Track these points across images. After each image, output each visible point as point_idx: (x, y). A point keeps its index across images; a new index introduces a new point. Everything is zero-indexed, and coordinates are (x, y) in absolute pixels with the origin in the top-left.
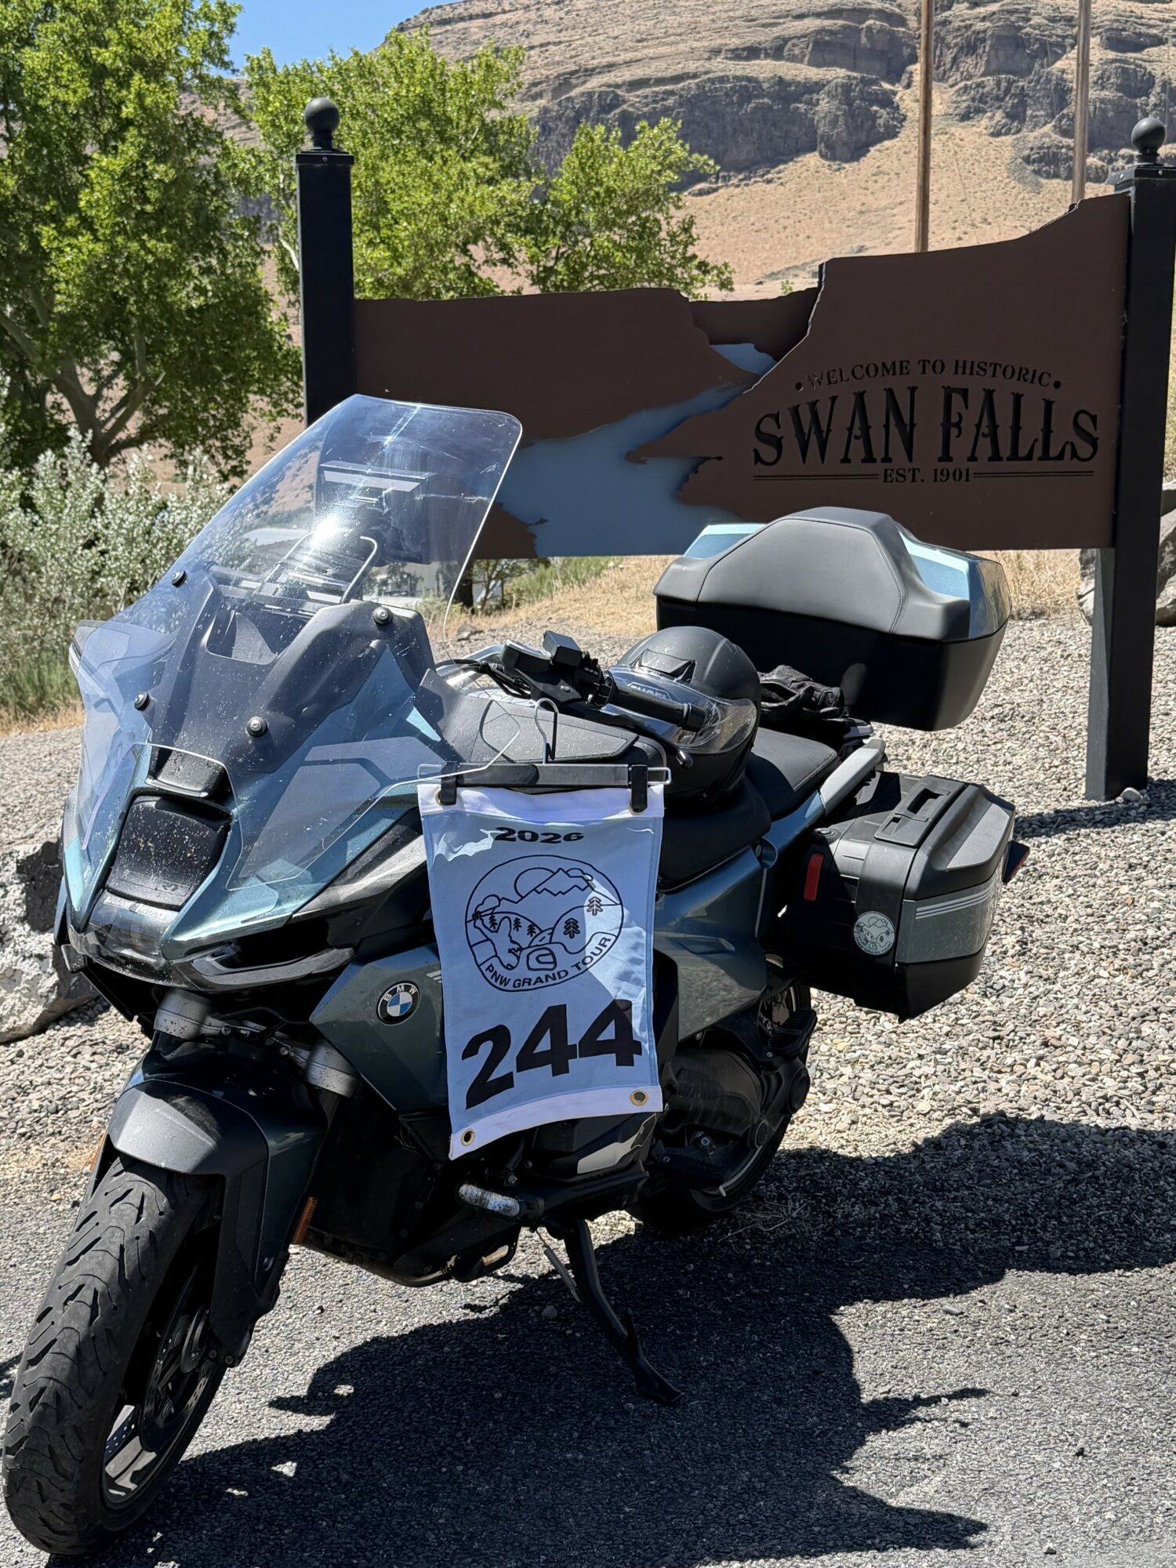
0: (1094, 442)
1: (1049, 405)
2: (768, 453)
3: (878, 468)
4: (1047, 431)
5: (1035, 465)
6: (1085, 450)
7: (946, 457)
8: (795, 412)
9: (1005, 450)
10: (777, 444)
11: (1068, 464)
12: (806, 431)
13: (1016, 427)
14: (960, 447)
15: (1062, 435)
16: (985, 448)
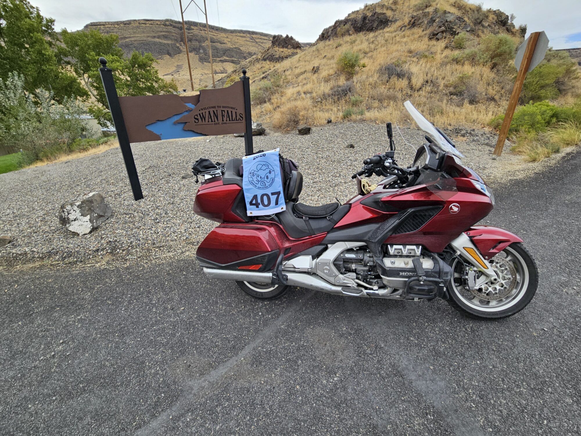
0: (242, 118)
1: (236, 112)
2: (197, 121)
3: (213, 123)
4: (236, 116)
5: (235, 121)
6: (241, 119)
7: (223, 121)
8: (200, 114)
9: (231, 119)
10: (198, 119)
11: (239, 121)
12: (202, 117)
13: (232, 116)
14: (225, 119)
15: (238, 117)
16: (228, 119)
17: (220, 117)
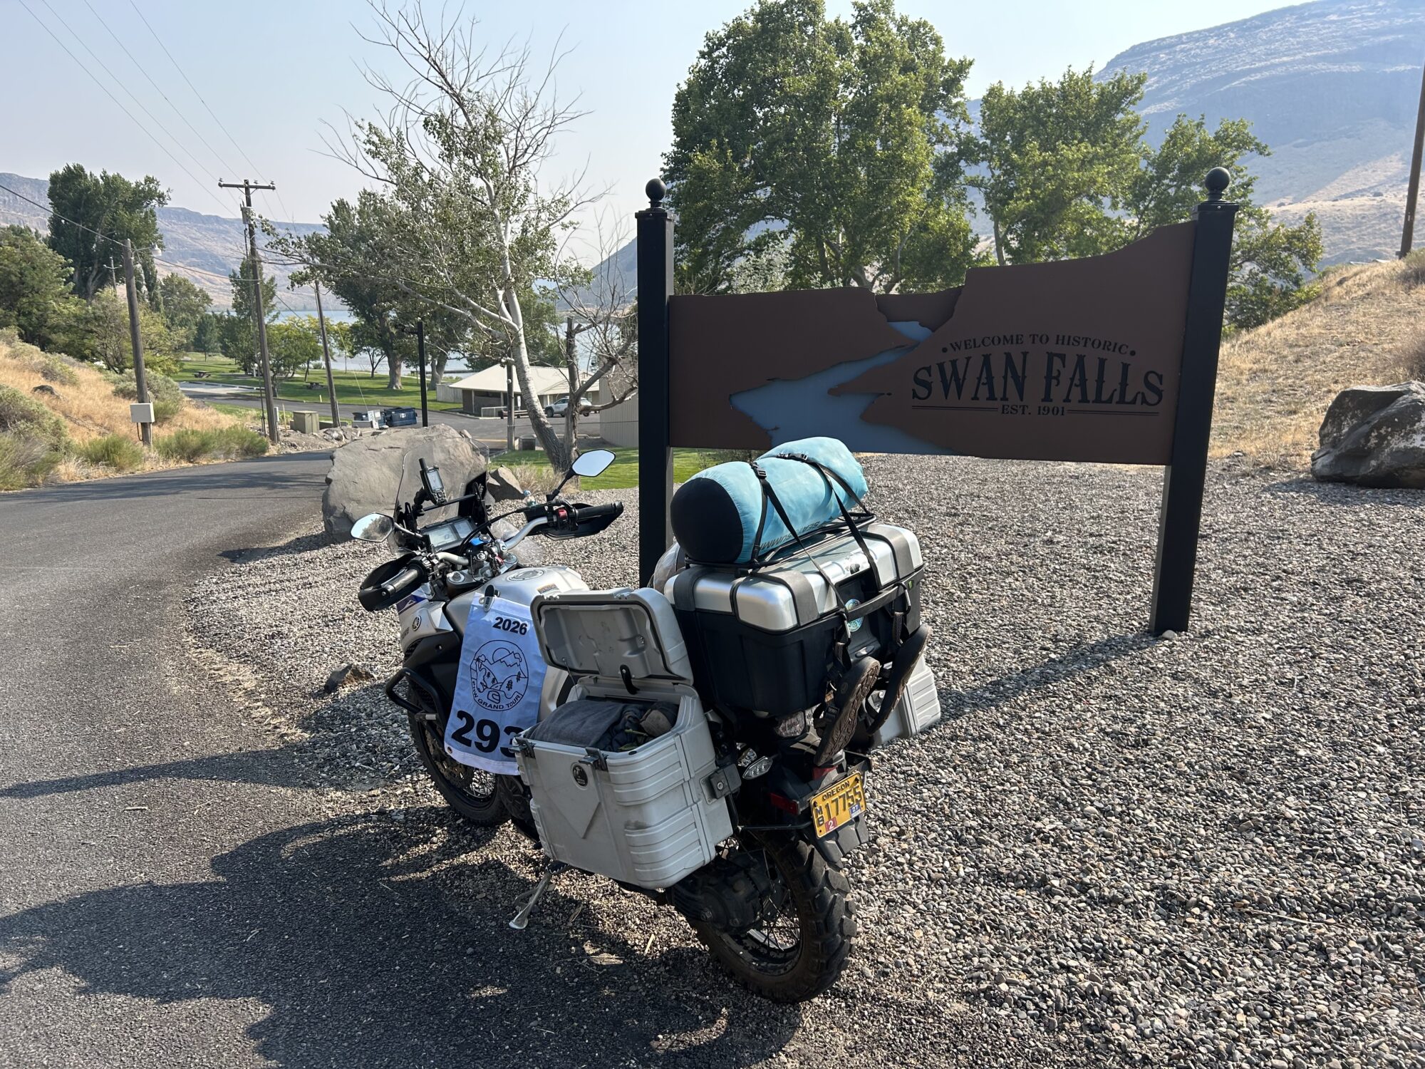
0: (1159, 393)
1: (1125, 367)
2: (922, 392)
3: (998, 404)
4: (1124, 384)
5: (1113, 407)
6: (1152, 397)
7: (1047, 398)
8: (941, 366)
10: (927, 386)
11: (1138, 407)
12: (948, 378)
13: (1100, 381)
14: (1058, 392)
15: (1135, 386)
16: (1076, 393)
17: (1035, 385)
